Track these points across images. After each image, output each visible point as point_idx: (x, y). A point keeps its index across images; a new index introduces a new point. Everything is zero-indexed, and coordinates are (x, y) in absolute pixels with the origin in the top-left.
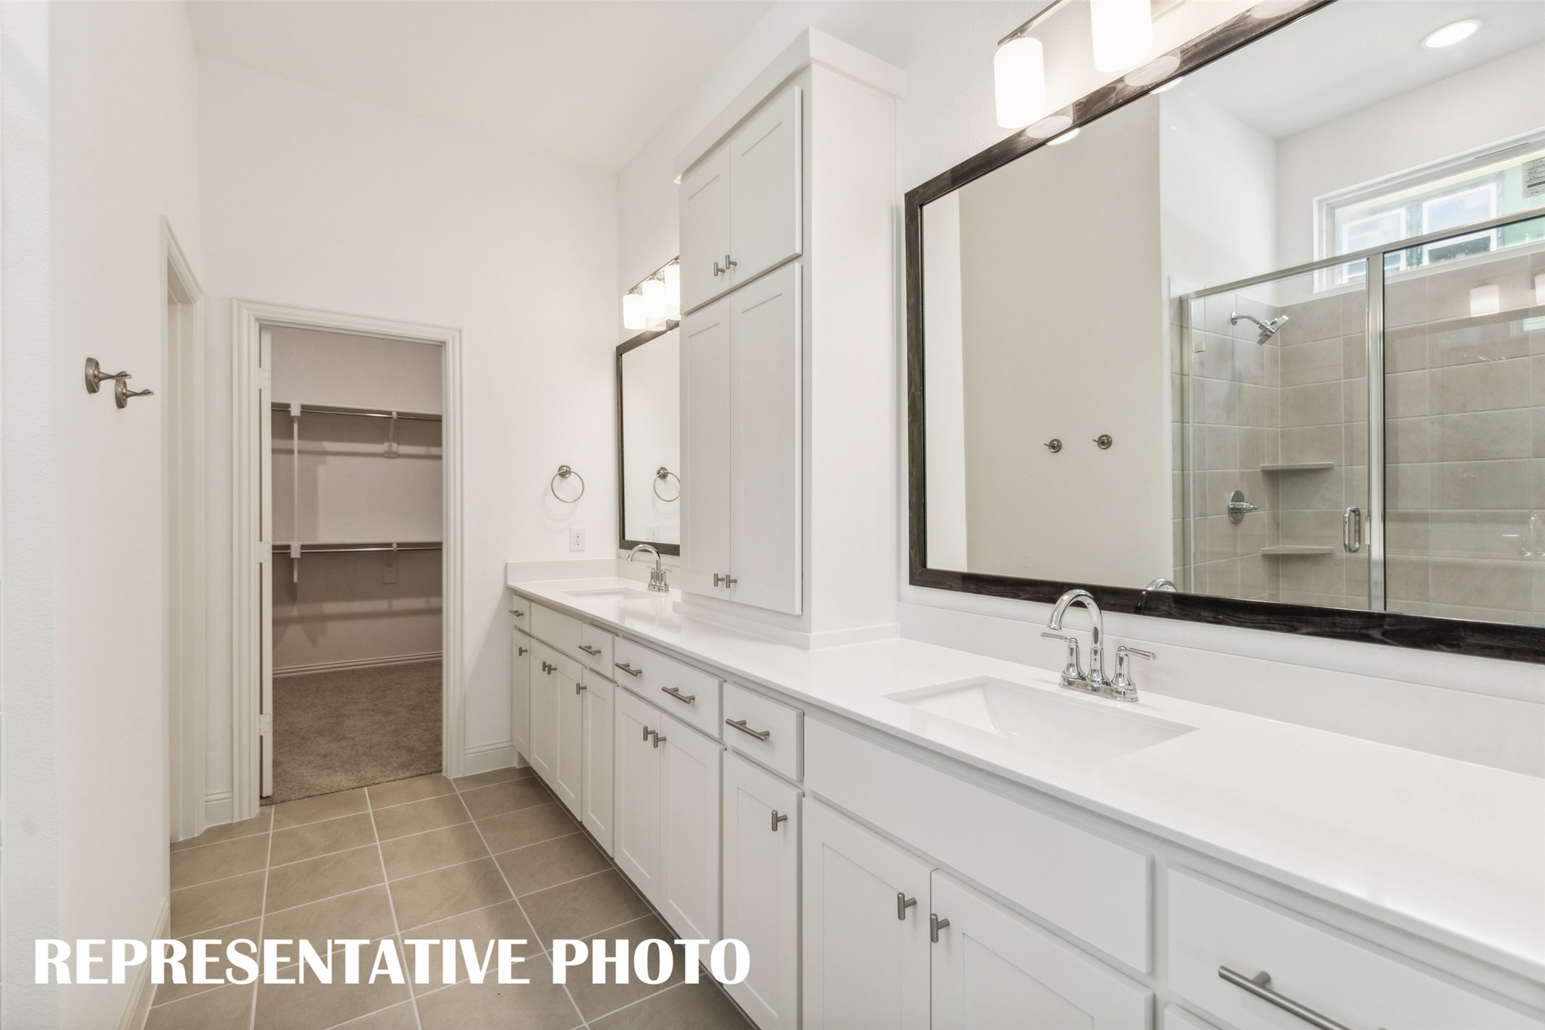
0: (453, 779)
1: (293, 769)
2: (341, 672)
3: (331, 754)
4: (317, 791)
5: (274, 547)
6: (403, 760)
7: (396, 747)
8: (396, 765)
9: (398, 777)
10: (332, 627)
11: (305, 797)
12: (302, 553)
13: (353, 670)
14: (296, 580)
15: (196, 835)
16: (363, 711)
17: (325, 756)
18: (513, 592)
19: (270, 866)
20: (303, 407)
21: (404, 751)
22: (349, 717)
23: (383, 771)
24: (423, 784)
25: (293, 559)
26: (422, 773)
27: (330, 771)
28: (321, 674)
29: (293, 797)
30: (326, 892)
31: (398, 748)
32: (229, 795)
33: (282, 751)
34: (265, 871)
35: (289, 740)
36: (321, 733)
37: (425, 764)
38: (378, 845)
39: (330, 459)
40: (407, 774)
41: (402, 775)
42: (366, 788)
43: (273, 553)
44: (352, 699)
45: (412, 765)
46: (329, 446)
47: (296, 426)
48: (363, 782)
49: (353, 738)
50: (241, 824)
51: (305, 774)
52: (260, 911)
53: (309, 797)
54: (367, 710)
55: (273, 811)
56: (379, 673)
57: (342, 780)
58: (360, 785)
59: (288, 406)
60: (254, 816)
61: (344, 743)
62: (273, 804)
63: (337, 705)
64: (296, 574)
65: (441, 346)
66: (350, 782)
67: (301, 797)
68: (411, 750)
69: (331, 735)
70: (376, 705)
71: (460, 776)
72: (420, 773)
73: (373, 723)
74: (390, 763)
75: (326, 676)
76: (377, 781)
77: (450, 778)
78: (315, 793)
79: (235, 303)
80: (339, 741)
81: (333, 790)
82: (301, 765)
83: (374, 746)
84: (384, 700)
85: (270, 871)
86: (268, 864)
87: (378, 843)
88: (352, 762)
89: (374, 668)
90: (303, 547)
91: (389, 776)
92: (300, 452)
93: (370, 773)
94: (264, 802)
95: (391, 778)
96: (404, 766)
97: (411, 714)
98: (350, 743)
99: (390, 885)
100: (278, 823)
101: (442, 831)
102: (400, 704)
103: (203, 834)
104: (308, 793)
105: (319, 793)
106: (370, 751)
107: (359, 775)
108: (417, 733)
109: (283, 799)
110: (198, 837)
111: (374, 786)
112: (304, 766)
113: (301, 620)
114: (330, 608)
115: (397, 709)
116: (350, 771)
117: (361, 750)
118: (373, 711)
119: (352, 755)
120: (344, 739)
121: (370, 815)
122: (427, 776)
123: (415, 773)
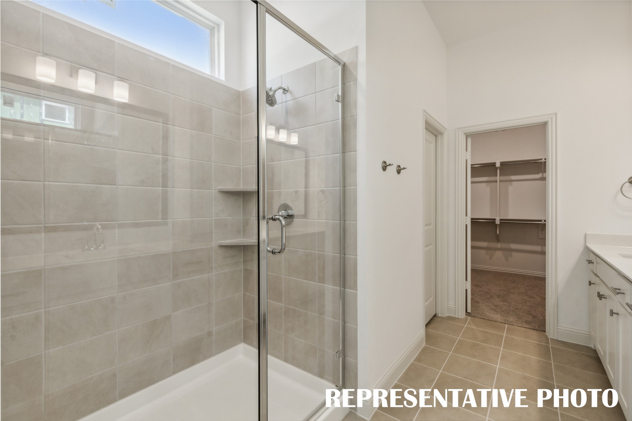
0: (550, 338)
1: (482, 306)
2: (518, 274)
3: (498, 306)
4: (487, 318)
5: (472, 219)
6: (528, 319)
7: (527, 313)
8: (524, 321)
9: (523, 326)
10: (514, 254)
11: (482, 318)
12: (500, 222)
13: (523, 275)
14: (498, 233)
15: (444, 316)
16: (520, 293)
17: (496, 306)
18: (588, 250)
19: (460, 337)
20: (501, 163)
21: (531, 316)
22: (512, 293)
23: (517, 321)
24: (534, 334)
25: (497, 224)
26: (535, 329)
27: (495, 312)
28: (509, 273)
29: (478, 316)
30: (474, 356)
31: (528, 314)
32: (454, 307)
33: (481, 298)
34: (458, 338)
35: (485, 295)
36: (499, 296)
37: (538, 325)
38: (501, 350)
39: (514, 183)
40: (527, 326)
41: (525, 326)
42: (507, 325)
43: (471, 221)
44: (517, 287)
45: (531, 323)
46: (514, 177)
47: (498, 171)
48: (506, 322)
49: (510, 303)
50: (458, 318)
51: (485, 310)
52: (451, 351)
53: (483, 319)
54: (522, 293)
55: (469, 318)
56: (535, 279)
57: (498, 317)
58: (504, 322)
59: (495, 163)
60: (462, 318)
61: (506, 303)
62: (470, 316)
63: (510, 287)
64: (498, 231)
65: (545, 124)
66: (501, 319)
67: (480, 318)
68: (534, 317)
69: (502, 298)
70: (527, 292)
71: (555, 338)
72: (534, 328)
73: (522, 299)
74: (521, 319)
75: (510, 274)
76: (512, 324)
77: (549, 337)
78: (486, 318)
79: (457, 130)
80: (504, 302)
81: (493, 320)
82: (485, 306)
83: (518, 309)
84: (531, 291)
85: (459, 339)
86: (460, 336)
87: (502, 349)
88: (505, 312)
89: (533, 276)
90: (501, 220)
91: (519, 324)
92: (501, 181)
93: (511, 319)
94: (467, 314)
95: (519, 325)
96: (527, 322)
97: (542, 301)
98: (508, 304)
99: (499, 368)
100: (469, 323)
101: (534, 358)
102: (539, 295)
103: (446, 317)
104: (483, 317)
105: (487, 319)
106: (515, 310)
107: (506, 318)
108: (541, 310)
109: (474, 315)
110: (444, 317)
111: (510, 325)
112: (486, 307)
113: (501, 249)
114: (513, 246)
115: (536, 297)
116: (503, 315)
117: (512, 309)
118: (524, 294)
119: (507, 309)
120: (506, 302)
121: (503, 336)
122: (537, 331)
123: (531, 327)
